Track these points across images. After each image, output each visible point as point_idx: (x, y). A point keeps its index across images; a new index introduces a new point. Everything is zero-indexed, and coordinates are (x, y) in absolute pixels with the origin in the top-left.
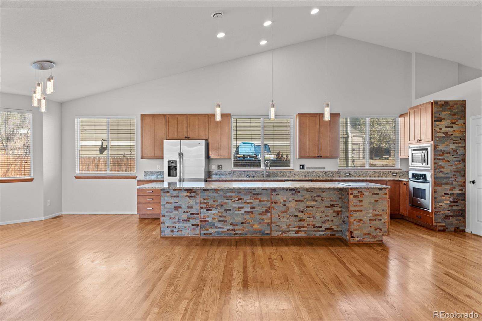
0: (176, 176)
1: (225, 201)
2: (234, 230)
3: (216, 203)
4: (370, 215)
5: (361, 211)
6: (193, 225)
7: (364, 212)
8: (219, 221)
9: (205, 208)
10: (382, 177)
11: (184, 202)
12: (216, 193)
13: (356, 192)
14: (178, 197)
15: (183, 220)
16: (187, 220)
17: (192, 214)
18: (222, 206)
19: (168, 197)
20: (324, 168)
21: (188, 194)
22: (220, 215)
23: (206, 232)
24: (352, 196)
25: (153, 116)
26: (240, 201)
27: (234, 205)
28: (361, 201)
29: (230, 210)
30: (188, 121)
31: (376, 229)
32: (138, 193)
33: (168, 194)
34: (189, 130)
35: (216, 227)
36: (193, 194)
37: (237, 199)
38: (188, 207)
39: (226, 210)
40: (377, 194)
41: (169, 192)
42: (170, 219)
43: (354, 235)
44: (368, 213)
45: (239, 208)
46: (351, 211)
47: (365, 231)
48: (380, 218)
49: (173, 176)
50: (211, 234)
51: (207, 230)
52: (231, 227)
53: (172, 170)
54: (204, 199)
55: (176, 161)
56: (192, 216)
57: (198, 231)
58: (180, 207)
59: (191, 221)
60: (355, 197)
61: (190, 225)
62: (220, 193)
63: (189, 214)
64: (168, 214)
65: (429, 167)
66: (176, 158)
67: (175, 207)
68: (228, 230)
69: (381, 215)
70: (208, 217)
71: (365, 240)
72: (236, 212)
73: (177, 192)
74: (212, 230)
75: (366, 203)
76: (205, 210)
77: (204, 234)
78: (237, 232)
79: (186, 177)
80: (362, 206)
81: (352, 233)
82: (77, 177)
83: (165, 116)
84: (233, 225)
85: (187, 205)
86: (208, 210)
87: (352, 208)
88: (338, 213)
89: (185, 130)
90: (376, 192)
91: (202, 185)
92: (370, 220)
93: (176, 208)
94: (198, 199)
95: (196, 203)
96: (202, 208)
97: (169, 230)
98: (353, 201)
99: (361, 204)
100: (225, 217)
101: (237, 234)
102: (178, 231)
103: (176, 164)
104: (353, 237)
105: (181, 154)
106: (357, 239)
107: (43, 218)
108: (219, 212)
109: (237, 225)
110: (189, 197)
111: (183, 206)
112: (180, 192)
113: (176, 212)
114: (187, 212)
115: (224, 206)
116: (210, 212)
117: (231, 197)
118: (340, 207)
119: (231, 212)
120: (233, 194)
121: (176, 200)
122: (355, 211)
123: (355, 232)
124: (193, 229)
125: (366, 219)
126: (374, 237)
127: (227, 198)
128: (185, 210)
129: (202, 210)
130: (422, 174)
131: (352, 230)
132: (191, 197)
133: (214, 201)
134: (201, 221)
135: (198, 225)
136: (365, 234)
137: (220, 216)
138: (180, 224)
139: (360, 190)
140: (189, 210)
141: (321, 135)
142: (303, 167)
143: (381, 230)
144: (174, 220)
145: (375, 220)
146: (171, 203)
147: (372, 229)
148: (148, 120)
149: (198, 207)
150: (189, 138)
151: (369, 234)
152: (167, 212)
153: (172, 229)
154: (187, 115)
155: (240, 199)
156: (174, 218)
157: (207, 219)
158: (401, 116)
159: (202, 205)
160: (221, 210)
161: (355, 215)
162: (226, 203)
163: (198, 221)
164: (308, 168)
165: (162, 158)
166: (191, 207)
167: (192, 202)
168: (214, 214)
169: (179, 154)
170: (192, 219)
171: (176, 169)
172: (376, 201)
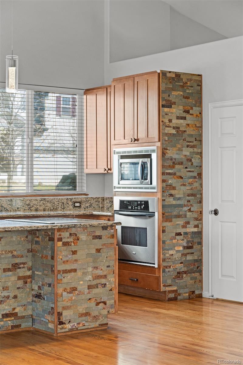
4: (89, 277)
5: (75, 270)
7: (79, 273)
13: (67, 234)
24: (60, 244)
28: (74, 253)
31: (98, 304)
40: (100, 237)
43: (63, 319)
44: (85, 274)
46: (59, 271)
47: (81, 309)
48: (103, 281)
60: (66, 244)
65: (154, 188)
69: (105, 277)
71: (81, 327)
75: (81, 254)
80: (76, 260)
81: (60, 314)
87: (61, 267)
88: (25, 279)
90: (98, 234)
92: (90, 287)
98: (62, 253)
99: (75, 257)
104: (61, 323)
106: (68, 326)
118: (29, 269)
122: (65, 272)
123: (65, 313)
125: (82, 286)
126: (96, 318)
130: (141, 201)
131: (60, 310)
136: (82, 315)
139: (73, 231)
143: (105, 303)
145: (96, 286)
147: (93, 304)
151: (87, 314)
158: (87, 91)
161: (65, 280)
172: (98, 251)
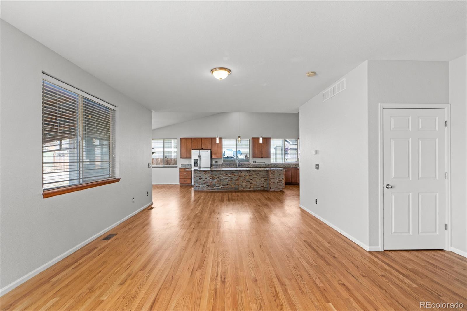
0: (197, 166)
1: (220, 176)
2: (224, 187)
3: (216, 177)
4: (277, 180)
5: (274, 179)
6: (207, 186)
7: (275, 179)
8: (218, 184)
9: (212, 178)
10: (291, 166)
11: (204, 176)
12: (217, 172)
13: (272, 171)
14: (201, 174)
15: (203, 184)
16: (205, 184)
17: (207, 181)
18: (219, 177)
19: (196, 174)
20: (264, 163)
21: (205, 173)
22: (218, 181)
23: (212, 188)
24: (270, 173)
25: (186, 139)
26: (226, 176)
27: (224, 177)
28: (274, 175)
29: (222, 179)
30: (202, 141)
31: (280, 186)
32: (180, 174)
33: (197, 173)
34: (202, 145)
35: (217, 186)
36: (207, 173)
37: (225, 175)
38: (205, 178)
39: (221, 179)
40: (280, 172)
41: (197, 172)
42: (198, 183)
43: (271, 188)
44: (276, 179)
45: (226, 178)
46: (270, 179)
47: (276, 187)
48: (281, 181)
49: (196, 166)
50: (214, 189)
51: (213, 187)
52: (223, 186)
53: (195, 163)
54: (212, 175)
55: (197, 159)
56: (207, 182)
57: (209, 188)
58: (202, 178)
59: (206, 184)
60: (272, 173)
61: (206, 186)
62: (218, 172)
63: (205, 181)
64: (197, 181)
66: (197, 158)
67: (199, 178)
68: (221, 187)
69: (282, 180)
70: (213, 182)
71: (275, 190)
72: (225, 180)
73: (200, 172)
74: (215, 188)
75: (276, 176)
76: (212, 179)
77: (212, 189)
78: (225, 188)
79: (201, 167)
80: (274, 177)
81: (270, 187)
83: (191, 139)
84: (224, 186)
85: (204, 178)
86: (213, 179)
87: (270, 178)
88: (266, 180)
89: (201, 145)
90: (280, 171)
91: (209, 169)
92: (277, 182)
93: (200, 179)
94: (209, 175)
95: (209, 177)
96: (211, 178)
97: (197, 187)
98: (271, 175)
99: (274, 176)
100: (220, 182)
101: (225, 189)
102: (201, 188)
103: (197, 160)
104: (271, 189)
105: (200, 156)
106: (273, 190)
108: (218, 180)
109: (225, 185)
110: (205, 174)
111: (203, 178)
112: (202, 172)
113: (200, 180)
114: (205, 180)
115: (220, 178)
116: (214, 180)
117: (223, 174)
118: (267, 178)
119: (222, 180)
120: (223, 173)
121: (200, 175)
122: (272, 179)
123: (271, 187)
124: (207, 187)
125: (276, 182)
126: (279, 189)
127: (221, 174)
128: (204, 180)
129: (211, 179)
131: (270, 186)
132: (206, 174)
133: (216, 176)
134: (210, 184)
135: (209, 186)
136: (276, 188)
137: (218, 182)
138: (202, 185)
139: (273, 170)
140: (205, 179)
141: (262, 147)
142: (255, 162)
143: (281, 186)
144: (199, 184)
145: (279, 182)
146: (198, 177)
147: (278, 186)
148: (183, 141)
149: (209, 178)
150: (203, 149)
151: (277, 188)
152: (196, 180)
153: (199, 187)
154: (202, 138)
155: (226, 175)
156: (199, 183)
157: (213, 183)
159: (211, 177)
160: (218, 179)
161: (272, 180)
162: (221, 176)
163: (209, 184)
164: (257, 163)
165: (191, 158)
166: (207, 178)
167: (207, 176)
168: (216, 181)
169: (199, 156)
170: (207, 183)
171: (197, 163)
172: (280, 175)
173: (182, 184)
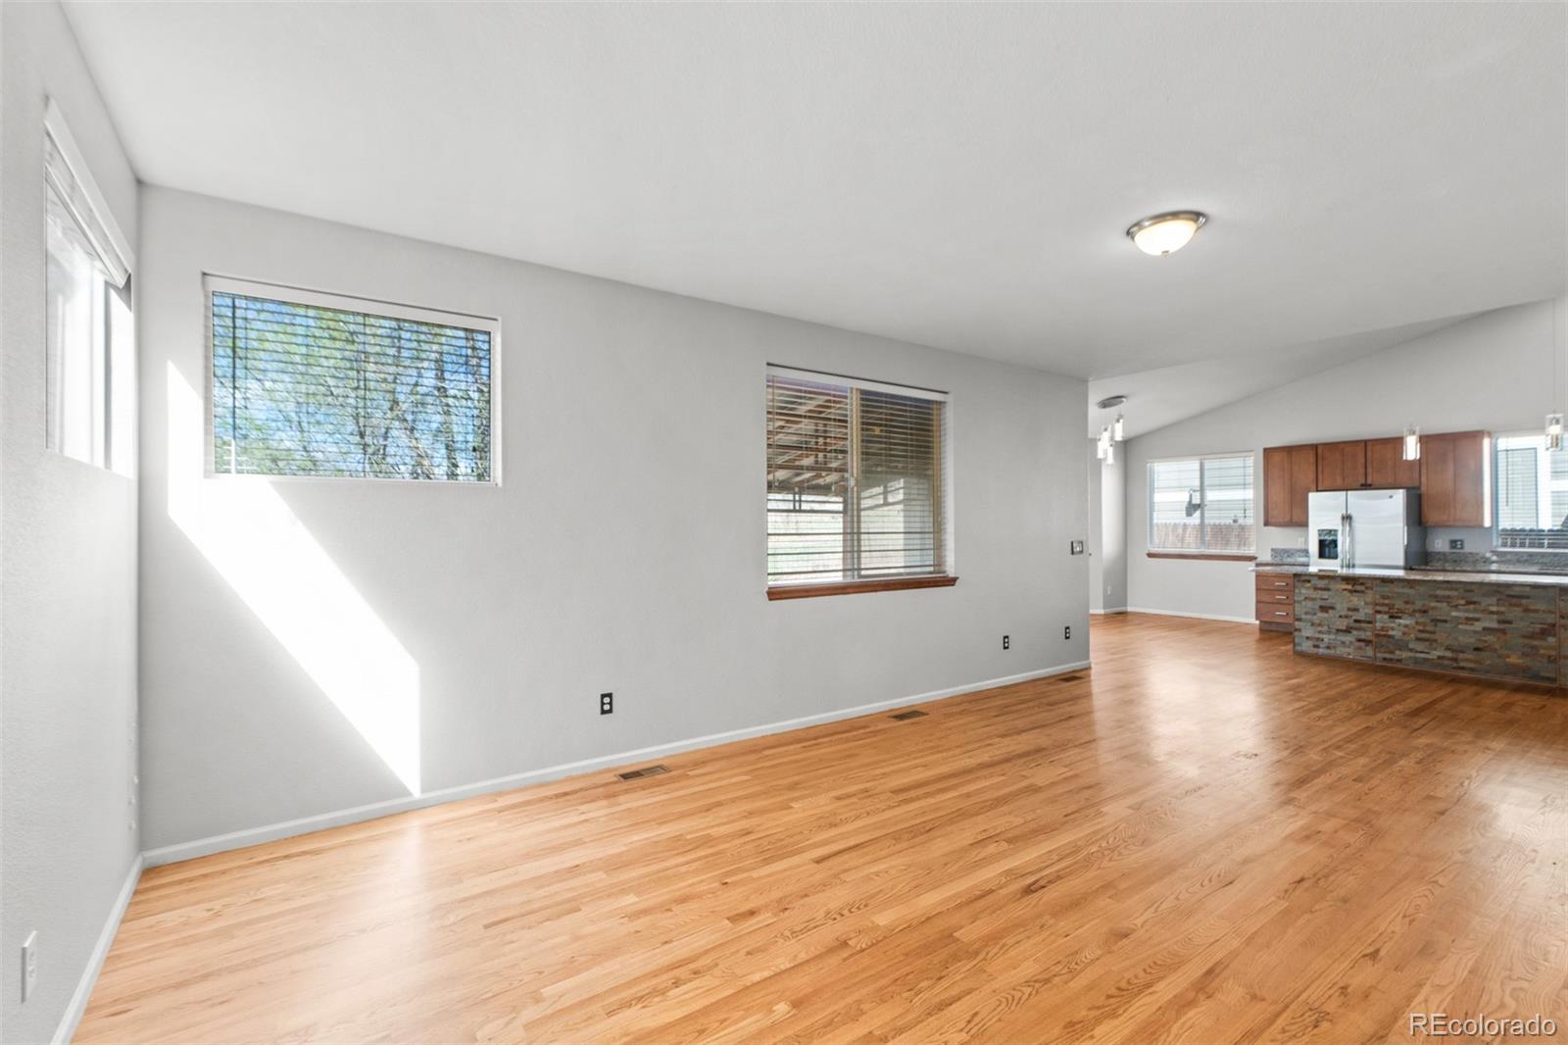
0: (1336, 557)
1: (1433, 604)
2: (1455, 660)
3: (1410, 608)
6: (1359, 640)
8: (1418, 639)
9: (1386, 613)
11: (1342, 601)
12: (1411, 587)
14: (1328, 590)
15: (1338, 630)
16: (1348, 631)
17: (1356, 621)
18: (1425, 612)
19: (1308, 588)
21: (1349, 587)
22: (1421, 628)
23: (1387, 656)
25: (1290, 450)
26: (1472, 607)
27: (1454, 614)
29: (1445, 621)
30: (1369, 454)
32: (1257, 585)
33: (1308, 585)
34: (1369, 470)
35: (1411, 650)
36: (1358, 588)
37: (1462, 602)
38: (1349, 609)
39: (1436, 621)
41: (1309, 581)
42: (1313, 625)
45: (1468, 619)
49: (1329, 557)
50: (1399, 661)
51: (1392, 652)
52: (1449, 654)
53: (1327, 548)
54: (1384, 597)
55: (1336, 531)
56: (1357, 625)
57: (1369, 651)
58: (1332, 608)
59: (1355, 632)
61: (1353, 640)
62: (1422, 589)
63: (1351, 620)
64: (1309, 617)
66: (1334, 523)
67: (1321, 607)
68: (1439, 657)
70: (1393, 629)
72: (1460, 626)
73: (1326, 582)
74: (1405, 655)
76: (1386, 617)
77: (1385, 659)
78: (1462, 664)
79: (1357, 562)
82: (1150, 555)
83: (1315, 448)
84: (1453, 651)
85: (1345, 606)
86: (1391, 617)
89: (1362, 471)
93: (1324, 609)
94: (1369, 597)
95: (1366, 603)
96: (1379, 612)
97: (1310, 643)
100: (1434, 633)
101: (1463, 668)
102: (1328, 648)
103: (1336, 535)
105: (1347, 518)
107: (1102, 612)
108: (1417, 623)
109: (1462, 652)
110: (1350, 591)
111: (1338, 606)
112: (1332, 582)
113: (1326, 615)
114: (1346, 617)
115: (1430, 613)
116: (1397, 621)
117: (1449, 597)
119: (1447, 625)
120: (1454, 593)
121: (1325, 594)
124: (1360, 648)
127: (1438, 599)
128: (1343, 613)
129: (1379, 616)
132: (1355, 591)
133: (1407, 603)
134: (1378, 636)
135: (1370, 642)
137: (1420, 631)
138: (1333, 637)
140: (1350, 613)
144: (1320, 629)
146: (1313, 599)
148: (1277, 458)
149: (1369, 610)
150: (1370, 485)
152: (1306, 613)
153: (1316, 643)
154: (1366, 442)
155: (1469, 603)
156: (1320, 625)
157: (1391, 633)
159: (1378, 608)
160: (1421, 620)
162: (1434, 608)
163: (1368, 633)
165: (1304, 524)
166: (1356, 610)
167: (1356, 600)
168: (1406, 626)
169: (1343, 518)
170: (1356, 629)
171: (1336, 546)
173: (1266, 622)
